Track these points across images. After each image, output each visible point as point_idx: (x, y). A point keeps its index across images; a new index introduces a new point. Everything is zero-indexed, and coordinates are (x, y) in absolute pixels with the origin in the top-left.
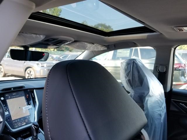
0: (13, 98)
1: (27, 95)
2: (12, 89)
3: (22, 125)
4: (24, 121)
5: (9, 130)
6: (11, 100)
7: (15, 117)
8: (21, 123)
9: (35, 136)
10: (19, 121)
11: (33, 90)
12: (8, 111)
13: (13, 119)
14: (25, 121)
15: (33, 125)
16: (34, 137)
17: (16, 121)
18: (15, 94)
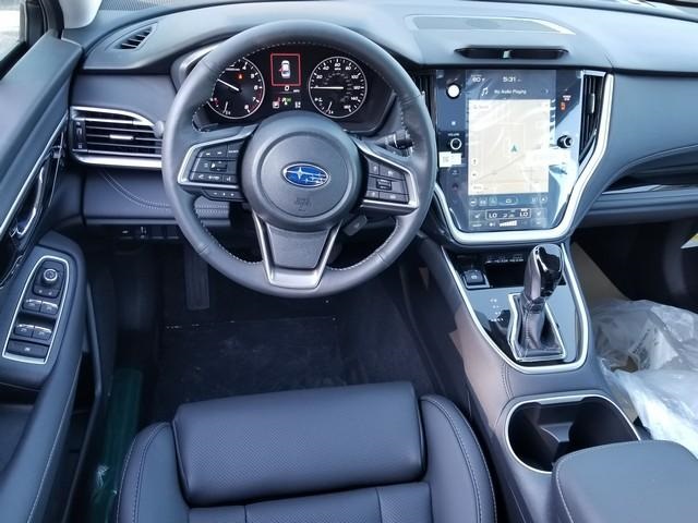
0: (501, 97)
1: (567, 98)
2: (506, 54)
3: (501, 225)
4: (513, 210)
5: (442, 232)
6: (489, 103)
7: (482, 186)
8: (500, 214)
9: (534, 302)
10: (493, 207)
11: (602, 74)
12: (464, 152)
13: (472, 191)
14: (517, 214)
15: (538, 257)
16: (529, 302)
17: (483, 203)
18: (512, 79)
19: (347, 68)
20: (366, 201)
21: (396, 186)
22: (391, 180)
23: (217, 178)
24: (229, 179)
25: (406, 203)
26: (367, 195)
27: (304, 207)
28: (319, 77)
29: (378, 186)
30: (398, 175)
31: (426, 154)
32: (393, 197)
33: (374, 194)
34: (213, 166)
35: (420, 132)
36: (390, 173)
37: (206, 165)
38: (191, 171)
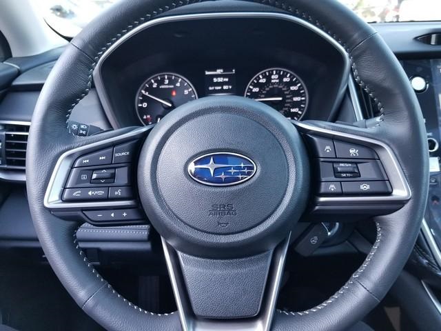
19: (285, 80)
20: (322, 199)
21: (366, 170)
22: (355, 162)
23: (100, 193)
24: (118, 193)
25: (389, 194)
26: (323, 190)
27: (225, 218)
28: (256, 90)
29: (337, 173)
30: (366, 153)
31: (405, 113)
32: (365, 187)
33: (333, 188)
34: (94, 176)
35: (387, 84)
36: (353, 152)
37: (84, 177)
38: (65, 188)
